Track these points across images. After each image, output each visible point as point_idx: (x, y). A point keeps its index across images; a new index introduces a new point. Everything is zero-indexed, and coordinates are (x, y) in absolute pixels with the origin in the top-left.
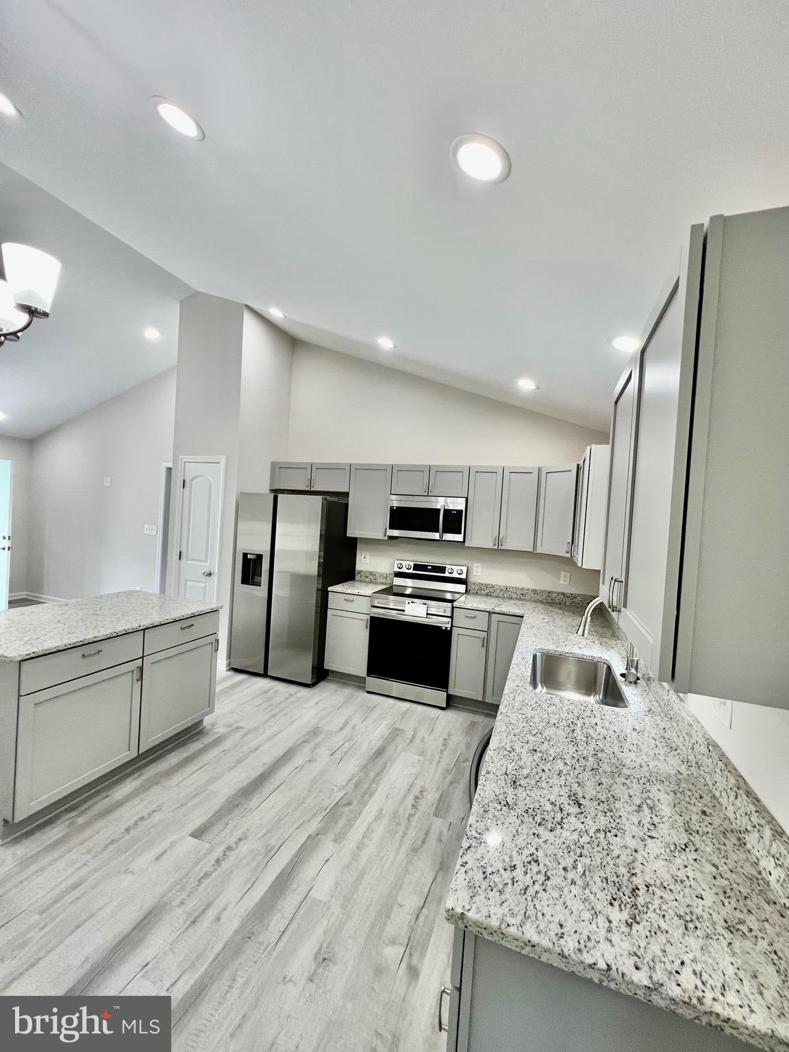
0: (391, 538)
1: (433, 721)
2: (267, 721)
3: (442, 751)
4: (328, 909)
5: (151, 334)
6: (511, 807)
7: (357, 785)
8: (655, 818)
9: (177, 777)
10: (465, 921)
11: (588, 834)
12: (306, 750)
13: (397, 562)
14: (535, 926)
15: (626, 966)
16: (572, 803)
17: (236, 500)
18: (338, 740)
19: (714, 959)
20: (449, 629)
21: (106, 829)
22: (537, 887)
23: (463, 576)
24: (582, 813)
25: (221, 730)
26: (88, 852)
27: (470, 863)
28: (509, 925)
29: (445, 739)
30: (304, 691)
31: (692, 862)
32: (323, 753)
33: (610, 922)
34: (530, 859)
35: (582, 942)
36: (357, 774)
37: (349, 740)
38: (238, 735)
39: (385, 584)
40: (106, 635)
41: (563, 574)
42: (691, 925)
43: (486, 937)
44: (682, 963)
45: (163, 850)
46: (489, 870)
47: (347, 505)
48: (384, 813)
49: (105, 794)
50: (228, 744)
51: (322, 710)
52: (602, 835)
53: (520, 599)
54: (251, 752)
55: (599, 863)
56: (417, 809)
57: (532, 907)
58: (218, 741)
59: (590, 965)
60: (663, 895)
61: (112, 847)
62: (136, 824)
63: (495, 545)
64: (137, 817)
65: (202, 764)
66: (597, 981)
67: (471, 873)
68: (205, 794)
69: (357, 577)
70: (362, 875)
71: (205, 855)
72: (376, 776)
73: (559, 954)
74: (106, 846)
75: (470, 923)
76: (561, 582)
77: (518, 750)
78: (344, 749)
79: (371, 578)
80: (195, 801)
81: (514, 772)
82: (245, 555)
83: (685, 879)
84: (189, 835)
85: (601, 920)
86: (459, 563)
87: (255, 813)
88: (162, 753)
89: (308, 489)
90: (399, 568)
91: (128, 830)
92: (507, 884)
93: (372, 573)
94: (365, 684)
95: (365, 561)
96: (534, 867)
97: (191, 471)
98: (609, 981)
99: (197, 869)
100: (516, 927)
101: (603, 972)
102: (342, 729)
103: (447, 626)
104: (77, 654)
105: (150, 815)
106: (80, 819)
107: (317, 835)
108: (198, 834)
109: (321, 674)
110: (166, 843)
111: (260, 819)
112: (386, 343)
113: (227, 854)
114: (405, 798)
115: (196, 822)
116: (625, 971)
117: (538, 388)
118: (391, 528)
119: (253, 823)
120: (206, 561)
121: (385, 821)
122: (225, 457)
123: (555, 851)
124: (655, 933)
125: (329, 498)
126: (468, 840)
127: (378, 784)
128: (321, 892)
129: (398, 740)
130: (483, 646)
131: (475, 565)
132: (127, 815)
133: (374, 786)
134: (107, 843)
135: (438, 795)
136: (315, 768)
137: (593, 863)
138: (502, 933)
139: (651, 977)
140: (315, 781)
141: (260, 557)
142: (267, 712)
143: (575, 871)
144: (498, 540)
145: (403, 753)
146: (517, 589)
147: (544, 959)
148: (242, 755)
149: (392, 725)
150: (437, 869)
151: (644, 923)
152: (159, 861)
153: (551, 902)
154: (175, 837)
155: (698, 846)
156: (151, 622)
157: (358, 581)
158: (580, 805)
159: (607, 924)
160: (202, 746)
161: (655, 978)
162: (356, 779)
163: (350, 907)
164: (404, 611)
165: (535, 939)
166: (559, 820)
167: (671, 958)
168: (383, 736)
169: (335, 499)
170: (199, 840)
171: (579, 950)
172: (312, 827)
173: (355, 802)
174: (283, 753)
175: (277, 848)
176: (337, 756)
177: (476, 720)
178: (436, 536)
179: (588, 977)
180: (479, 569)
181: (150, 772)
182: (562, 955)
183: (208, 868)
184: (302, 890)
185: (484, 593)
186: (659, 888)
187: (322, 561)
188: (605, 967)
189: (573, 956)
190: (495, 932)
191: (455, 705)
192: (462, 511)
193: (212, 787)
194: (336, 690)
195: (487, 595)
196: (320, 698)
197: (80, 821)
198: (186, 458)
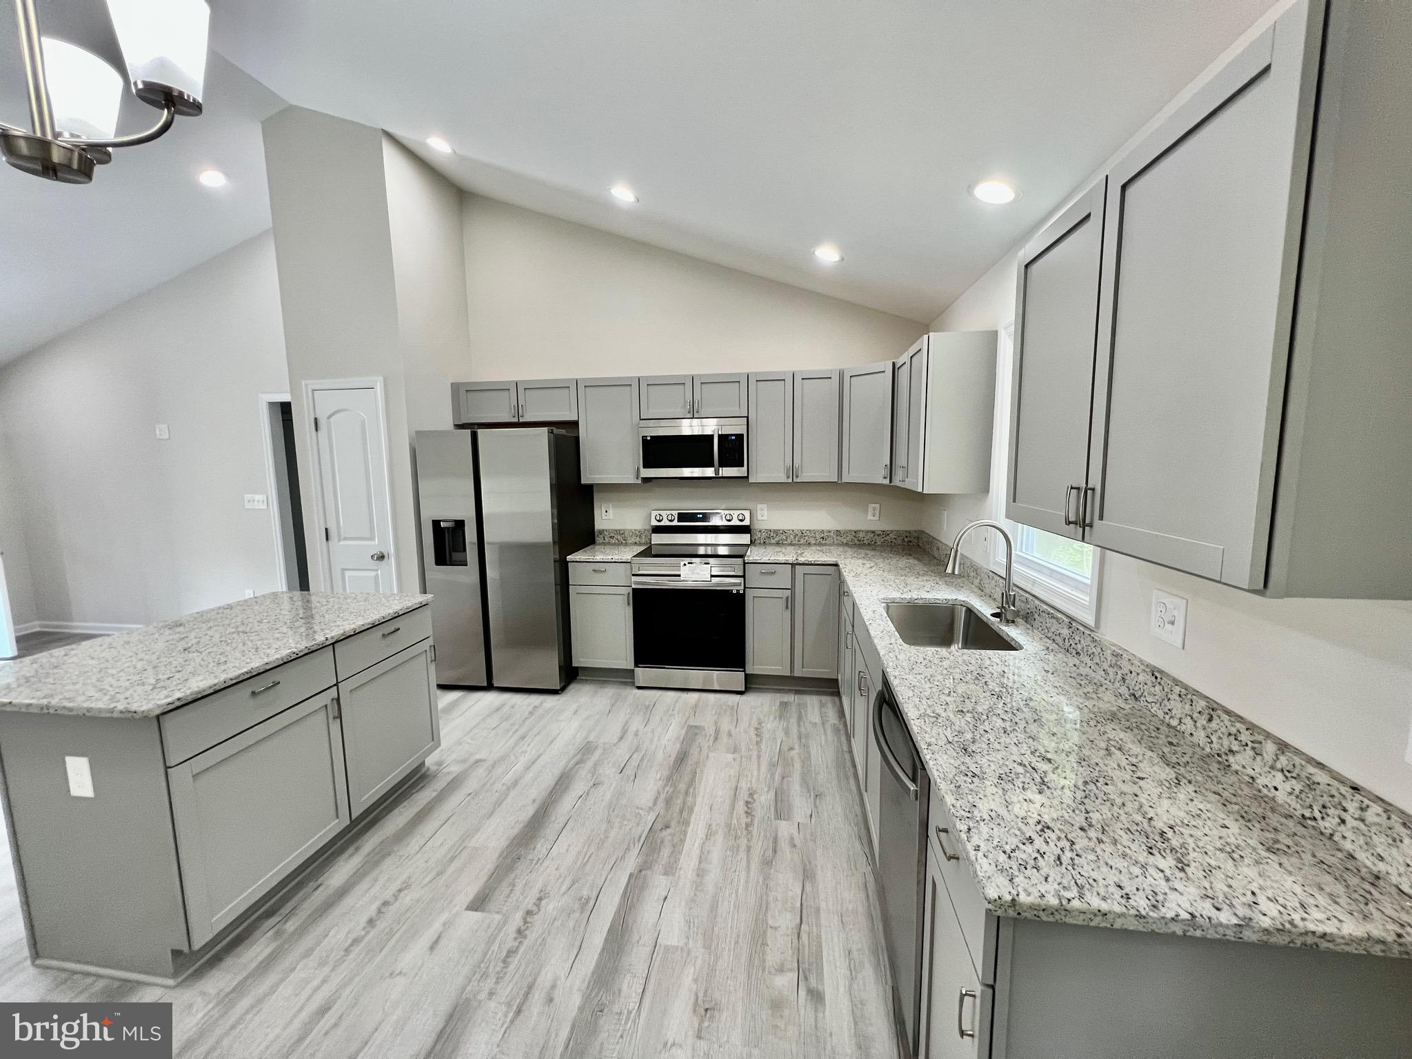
0: (646, 480)
1: (734, 710)
2: (515, 746)
3: (757, 743)
4: (689, 952)
5: (212, 179)
6: (981, 777)
7: (668, 802)
8: (1130, 759)
9: (415, 842)
10: (1017, 908)
11: (1079, 789)
12: (584, 772)
13: (654, 513)
14: (1095, 894)
15: (1206, 908)
16: (1039, 759)
17: (410, 444)
18: (622, 752)
19: (1276, 881)
20: (742, 592)
21: (336, 929)
22: (1068, 854)
23: (747, 522)
24: (1057, 768)
25: (455, 769)
26: (322, 963)
27: (982, 846)
28: (1069, 900)
29: (757, 729)
30: (550, 701)
31: (1194, 794)
32: (608, 771)
33: (1162, 871)
34: (1039, 827)
35: (1150, 897)
36: (664, 789)
37: (637, 750)
38: (481, 771)
39: (640, 544)
40: (282, 659)
41: (871, 506)
42: (1235, 856)
43: (1045, 918)
44: (1253, 893)
45: (436, 936)
46: (1008, 848)
47: (577, 438)
48: (714, 827)
49: (312, 885)
50: (471, 784)
51: (587, 718)
52: (1092, 787)
53: (820, 544)
54: (508, 789)
55: (1110, 816)
56: (754, 816)
57: (1079, 876)
58: (455, 783)
59: (1173, 919)
60: (1192, 832)
61: (356, 950)
62: (379, 912)
63: (788, 477)
64: (378, 904)
65: (444, 817)
66: (1180, 932)
67: (991, 856)
68: (465, 854)
69: (599, 539)
70: (714, 907)
71: (500, 928)
72: (688, 788)
73: (1137, 916)
74: (347, 951)
75: (1025, 908)
76: (870, 517)
77: (944, 714)
78: (634, 763)
79: (619, 538)
80: (456, 864)
81: (956, 739)
82: (436, 523)
83: (1199, 812)
84: (466, 909)
85: (1152, 871)
86: (739, 507)
87: (546, 863)
88: (378, 814)
89: (515, 420)
90: (659, 521)
91: (371, 922)
92: (1035, 859)
93: (618, 532)
94: (634, 678)
95: (607, 517)
96: (1048, 833)
97: (326, 404)
98: (1195, 930)
99: (495, 947)
100: (1077, 899)
101: (1187, 922)
102: (622, 738)
103: (738, 588)
104: (244, 691)
105: (396, 897)
106: (290, 923)
107: (640, 871)
108: (478, 904)
109: (570, 674)
110: (437, 926)
111: (557, 869)
112: (623, 194)
113: (528, 920)
114: (733, 807)
115: (470, 891)
116: (1210, 915)
117: (843, 260)
118: (645, 466)
119: (549, 875)
120: (372, 539)
121: (719, 838)
122: (381, 379)
123: (1060, 813)
124: (1210, 871)
125: (556, 430)
126: (963, 822)
127: (695, 796)
128: (672, 936)
129: (699, 740)
130: (787, 608)
131: (759, 506)
132: (362, 902)
133: (690, 799)
134: (347, 944)
135: (772, 795)
136: (606, 793)
137: (1105, 817)
138: (1065, 910)
139: (1235, 914)
140: (611, 807)
141: (460, 524)
142: (510, 734)
143: (1092, 829)
144: (793, 471)
145: (711, 755)
146: (815, 532)
147: (1117, 925)
148: (497, 794)
149: (686, 723)
150: (802, 878)
151: (1193, 864)
152: (436, 950)
153: (1093, 866)
154: (444, 917)
155: (1189, 778)
156: (342, 632)
157: (600, 544)
158: (1049, 760)
159: (1161, 875)
160: (435, 794)
161: (1240, 914)
162: (663, 796)
163: (714, 944)
164: (679, 576)
165: (1104, 906)
166: (1040, 780)
167: (1241, 891)
168: (678, 738)
169: (562, 432)
170: (483, 911)
171: (1154, 906)
172: (631, 864)
173: (673, 824)
174: (554, 783)
175: (594, 898)
176: (629, 771)
177: (786, 700)
178: (709, 472)
179: (1169, 931)
180: (765, 512)
181: (371, 842)
182: (1139, 916)
183: (510, 943)
184: (647, 939)
185: (773, 541)
186: (1182, 827)
187: (556, 521)
188: (1188, 917)
189: (1151, 914)
190: (1057, 911)
191: (754, 686)
192: (743, 435)
193: (472, 843)
194: (596, 692)
195: (778, 544)
196: (576, 705)
197: (290, 926)
198: (314, 384)
